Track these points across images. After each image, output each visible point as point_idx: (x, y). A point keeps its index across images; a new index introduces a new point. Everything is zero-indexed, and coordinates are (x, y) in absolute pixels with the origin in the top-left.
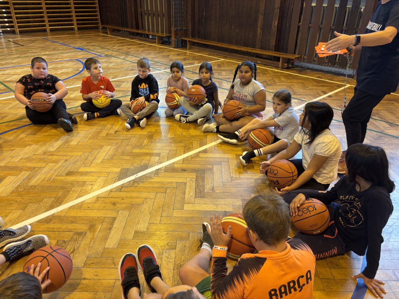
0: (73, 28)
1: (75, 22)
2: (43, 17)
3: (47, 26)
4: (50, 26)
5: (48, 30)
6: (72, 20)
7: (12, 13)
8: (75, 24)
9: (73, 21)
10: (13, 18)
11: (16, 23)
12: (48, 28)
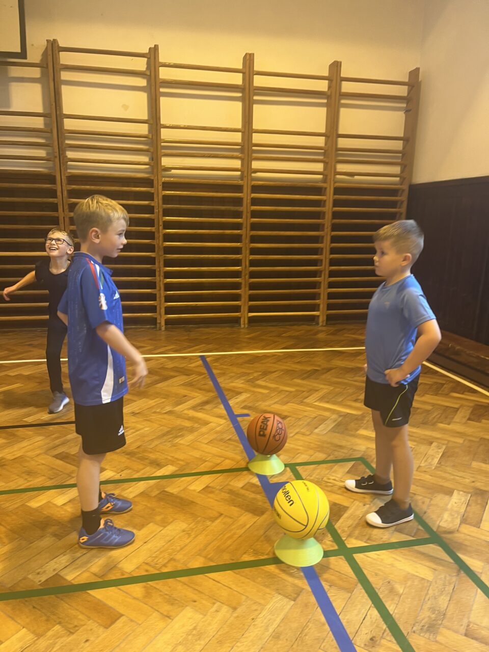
0: (314, 316)
1: (322, 302)
2: (237, 286)
3: (244, 309)
4: (251, 309)
5: (244, 322)
6: (314, 297)
7: (157, 273)
8: (321, 306)
9: (319, 299)
10: (158, 288)
11: (163, 299)
12: (245, 315)
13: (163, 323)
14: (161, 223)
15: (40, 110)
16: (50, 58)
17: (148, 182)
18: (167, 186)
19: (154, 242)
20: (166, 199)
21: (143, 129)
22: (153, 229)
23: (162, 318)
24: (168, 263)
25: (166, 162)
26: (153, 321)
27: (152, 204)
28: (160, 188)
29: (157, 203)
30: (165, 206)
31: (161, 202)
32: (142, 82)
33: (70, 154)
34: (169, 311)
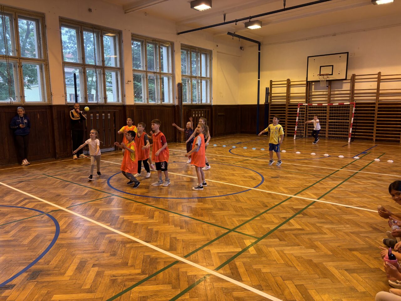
13: (375, 140)
14: (377, 114)
15: (349, 89)
16: (353, 78)
17: (374, 103)
18: (379, 104)
19: (374, 118)
20: (379, 108)
21: (375, 91)
22: (374, 115)
23: (374, 138)
24: (378, 124)
25: (380, 98)
26: (372, 139)
27: (375, 109)
28: (377, 105)
29: (376, 109)
30: (378, 109)
31: (377, 108)
32: (376, 80)
33: (355, 98)
34: (376, 136)
